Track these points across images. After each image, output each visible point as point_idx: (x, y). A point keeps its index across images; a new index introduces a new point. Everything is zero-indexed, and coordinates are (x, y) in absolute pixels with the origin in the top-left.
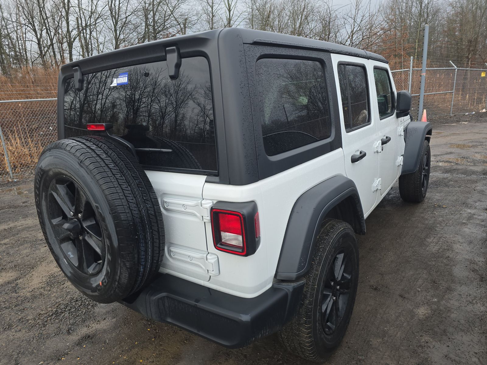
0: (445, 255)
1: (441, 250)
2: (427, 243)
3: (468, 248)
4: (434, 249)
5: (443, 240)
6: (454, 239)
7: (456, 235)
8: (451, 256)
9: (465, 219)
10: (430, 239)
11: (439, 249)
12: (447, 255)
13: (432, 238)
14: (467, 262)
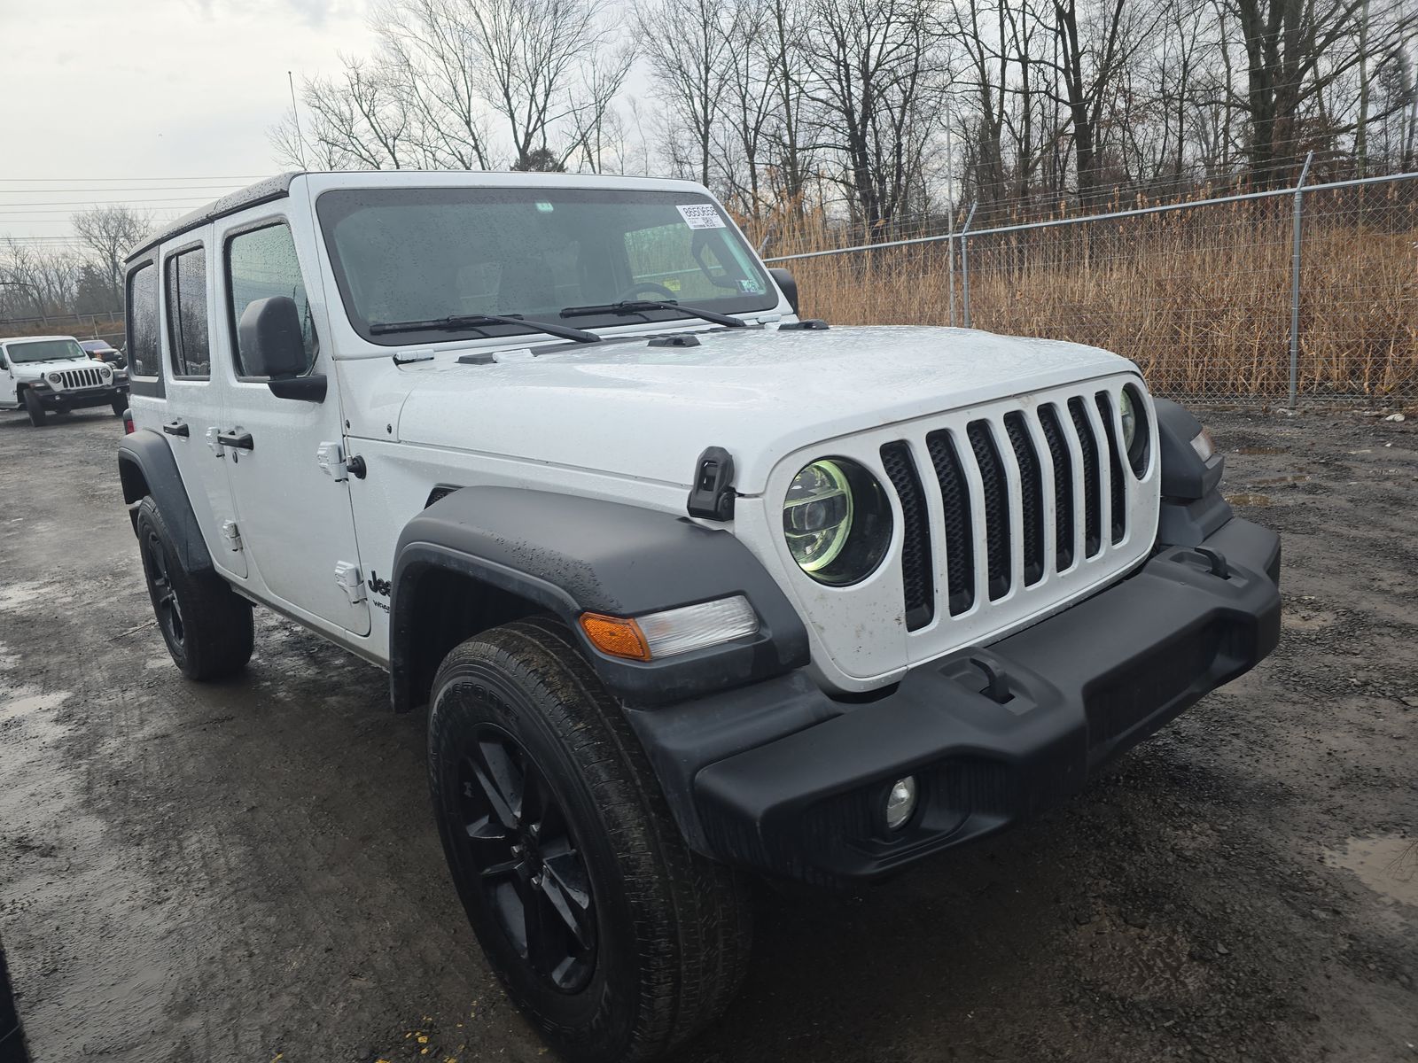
0: (150, 843)
1: (174, 849)
2: (231, 840)
3: (101, 903)
4: (195, 839)
5: (199, 880)
6: (167, 907)
7: (170, 925)
8: (134, 850)
9: (200, 1041)
10: (238, 856)
11: (181, 847)
12: (147, 847)
13: (234, 862)
14: (80, 861)
